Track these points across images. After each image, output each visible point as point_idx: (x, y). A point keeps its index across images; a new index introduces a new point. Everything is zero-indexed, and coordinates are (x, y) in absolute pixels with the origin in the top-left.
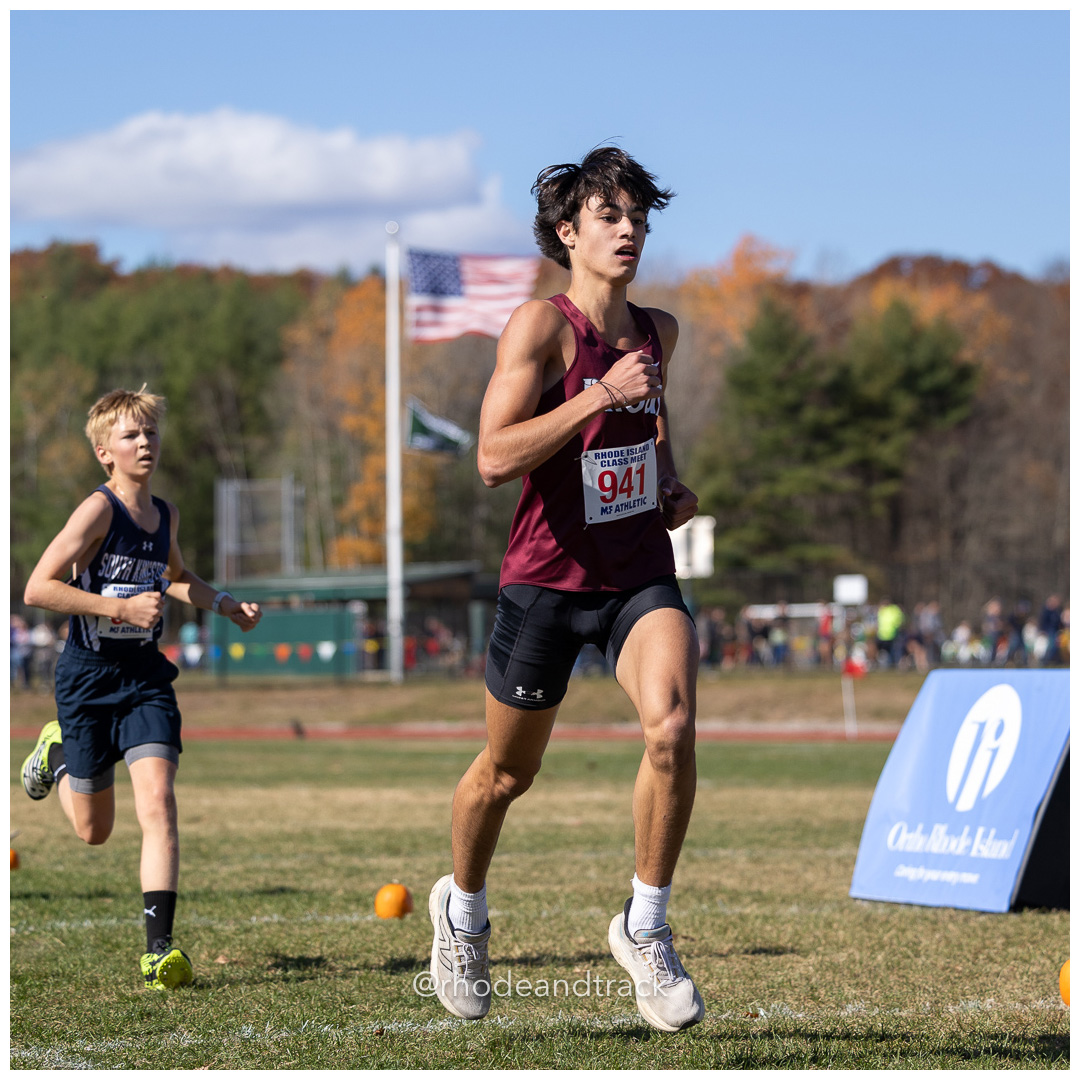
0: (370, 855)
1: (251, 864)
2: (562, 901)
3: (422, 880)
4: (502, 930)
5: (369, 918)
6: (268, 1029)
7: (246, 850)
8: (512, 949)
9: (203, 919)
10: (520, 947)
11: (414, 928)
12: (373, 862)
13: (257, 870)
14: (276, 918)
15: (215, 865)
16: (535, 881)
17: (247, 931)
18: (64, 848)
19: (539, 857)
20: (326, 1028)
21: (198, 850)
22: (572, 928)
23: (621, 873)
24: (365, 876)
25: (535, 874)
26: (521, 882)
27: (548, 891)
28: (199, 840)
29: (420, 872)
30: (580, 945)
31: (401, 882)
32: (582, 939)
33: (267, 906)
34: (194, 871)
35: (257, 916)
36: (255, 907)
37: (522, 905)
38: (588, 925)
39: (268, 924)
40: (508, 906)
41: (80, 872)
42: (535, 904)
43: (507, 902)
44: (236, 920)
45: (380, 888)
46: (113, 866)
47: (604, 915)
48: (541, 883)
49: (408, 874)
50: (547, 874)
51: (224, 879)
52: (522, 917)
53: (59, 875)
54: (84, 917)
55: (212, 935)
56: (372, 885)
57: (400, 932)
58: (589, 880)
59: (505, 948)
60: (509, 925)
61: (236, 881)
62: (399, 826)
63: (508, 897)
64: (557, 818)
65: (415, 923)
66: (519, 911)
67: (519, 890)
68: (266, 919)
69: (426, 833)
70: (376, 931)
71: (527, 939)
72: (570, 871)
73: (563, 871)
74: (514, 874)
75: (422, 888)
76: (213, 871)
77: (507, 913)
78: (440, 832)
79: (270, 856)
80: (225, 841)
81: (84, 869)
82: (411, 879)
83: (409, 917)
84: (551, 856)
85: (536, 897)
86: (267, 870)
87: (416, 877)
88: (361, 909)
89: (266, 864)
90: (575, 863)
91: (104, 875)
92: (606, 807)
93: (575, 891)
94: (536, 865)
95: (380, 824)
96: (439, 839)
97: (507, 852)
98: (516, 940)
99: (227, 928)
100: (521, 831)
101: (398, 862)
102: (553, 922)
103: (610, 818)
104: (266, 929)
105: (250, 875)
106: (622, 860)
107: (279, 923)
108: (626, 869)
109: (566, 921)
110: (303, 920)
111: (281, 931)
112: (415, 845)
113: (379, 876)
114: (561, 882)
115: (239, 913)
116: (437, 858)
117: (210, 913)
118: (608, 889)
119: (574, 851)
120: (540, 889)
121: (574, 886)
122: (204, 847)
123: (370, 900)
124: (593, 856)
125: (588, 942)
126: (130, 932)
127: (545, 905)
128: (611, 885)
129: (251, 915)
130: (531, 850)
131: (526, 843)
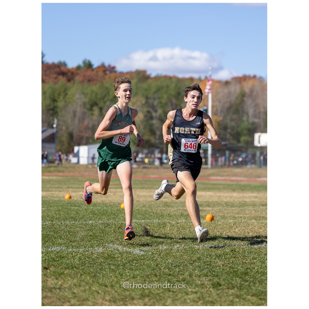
0: (204, 207)
1: (178, 208)
2: (247, 219)
3: (216, 213)
4: (234, 225)
5: (204, 221)
6: (183, 246)
7: (177, 205)
8: (236, 229)
9: (167, 221)
10: (237, 229)
11: (214, 224)
12: (205, 208)
13: (180, 210)
14: (184, 221)
15: (170, 208)
16: (240, 214)
17: (178, 223)
18: (137, 204)
19: (241, 208)
20: (195, 246)
21: (167, 205)
22: (249, 224)
23: (259, 212)
24: (203, 212)
25: (240, 212)
26: (237, 214)
27: (243, 216)
28: (167, 202)
29: (215, 211)
30: (251, 228)
31: (211, 213)
32: (251, 227)
33: (182, 218)
34: (166, 209)
35: (180, 220)
36: (179, 218)
37: (238, 219)
38: (252, 224)
39: (182, 222)
40: (235, 219)
41: (141, 209)
42: (241, 219)
43: (234, 218)
44: (176, 221)
45: (207, 214)
46: (148, 208)
47: (256, 222)
48: (242, 214)
49: (213, 211)
50: (243, 212)
51: (173, 212)
52: (238, 222)
53: (136, 210)
54: (142, 220)
55: (170, 224)
56: (205, 214)
57: (211, 224)
58: (253, 213)
59: (234, 229)
60: (235, 224)
61: (175, 212)
62: (210, 200)
63: (234, 217)
64: (245, 200)
65: (214, 223)
66: (237, 220)
67: (237, 216)
68: (182, 221)
69: (216, 202)
70: (206, 224)
71: (239, 227)
72: (248, 212)
73: (247, 212)
74: (236, 212)
75: (216, 215)
76: (170, 210)
77: (235, 221)
78: (219, 202)
79: (182, 206)
80: (172, 203)
81: (142, 208)
82: (213, 212)
83: (213, 221)
84: (244, 208)
85: (241, 217)
86: (182, 210)
87: (214, 212)
88: (203, 219)
89: (182, 208)
90: (249, 210)
91: (146, 210)
92: (256, 197)
93: (249, 216)
94: (241, 210)
95: (206, 200)
96: (219, 204)
97: (235, 207)
98: (237, 227)
99: (173, 223)
100: (237, 202)
101: (210, 209)
102: (245, 223)
103: (257, 200)
104: (182, 223)
105: (178, 211)
106: (259, 210)
107: (185, 222)
108: (261, 212)
109: (248, 223)
110: (190, 221)
111: (185, 224)
112: (214, 205)
113: (206, 212)
114: (246, 214)
115: (176, 219)
116: (219, 208)
117: (169, 219)
118: (256, 216)
119: (249, 207)
120: (242, 216)
121: (249, 215)
122: (168, 204)
123: (205, 217)
124: (253, 208)
125: (252, 228)
126: (152, 223)
127: (243, 219)
128: (257, 215)
129: (179, 220)
130: (240, 207)
131: (238, 205)
